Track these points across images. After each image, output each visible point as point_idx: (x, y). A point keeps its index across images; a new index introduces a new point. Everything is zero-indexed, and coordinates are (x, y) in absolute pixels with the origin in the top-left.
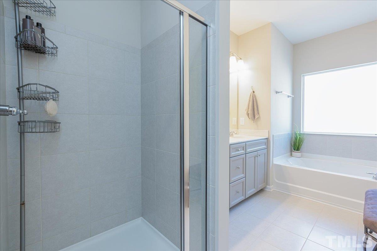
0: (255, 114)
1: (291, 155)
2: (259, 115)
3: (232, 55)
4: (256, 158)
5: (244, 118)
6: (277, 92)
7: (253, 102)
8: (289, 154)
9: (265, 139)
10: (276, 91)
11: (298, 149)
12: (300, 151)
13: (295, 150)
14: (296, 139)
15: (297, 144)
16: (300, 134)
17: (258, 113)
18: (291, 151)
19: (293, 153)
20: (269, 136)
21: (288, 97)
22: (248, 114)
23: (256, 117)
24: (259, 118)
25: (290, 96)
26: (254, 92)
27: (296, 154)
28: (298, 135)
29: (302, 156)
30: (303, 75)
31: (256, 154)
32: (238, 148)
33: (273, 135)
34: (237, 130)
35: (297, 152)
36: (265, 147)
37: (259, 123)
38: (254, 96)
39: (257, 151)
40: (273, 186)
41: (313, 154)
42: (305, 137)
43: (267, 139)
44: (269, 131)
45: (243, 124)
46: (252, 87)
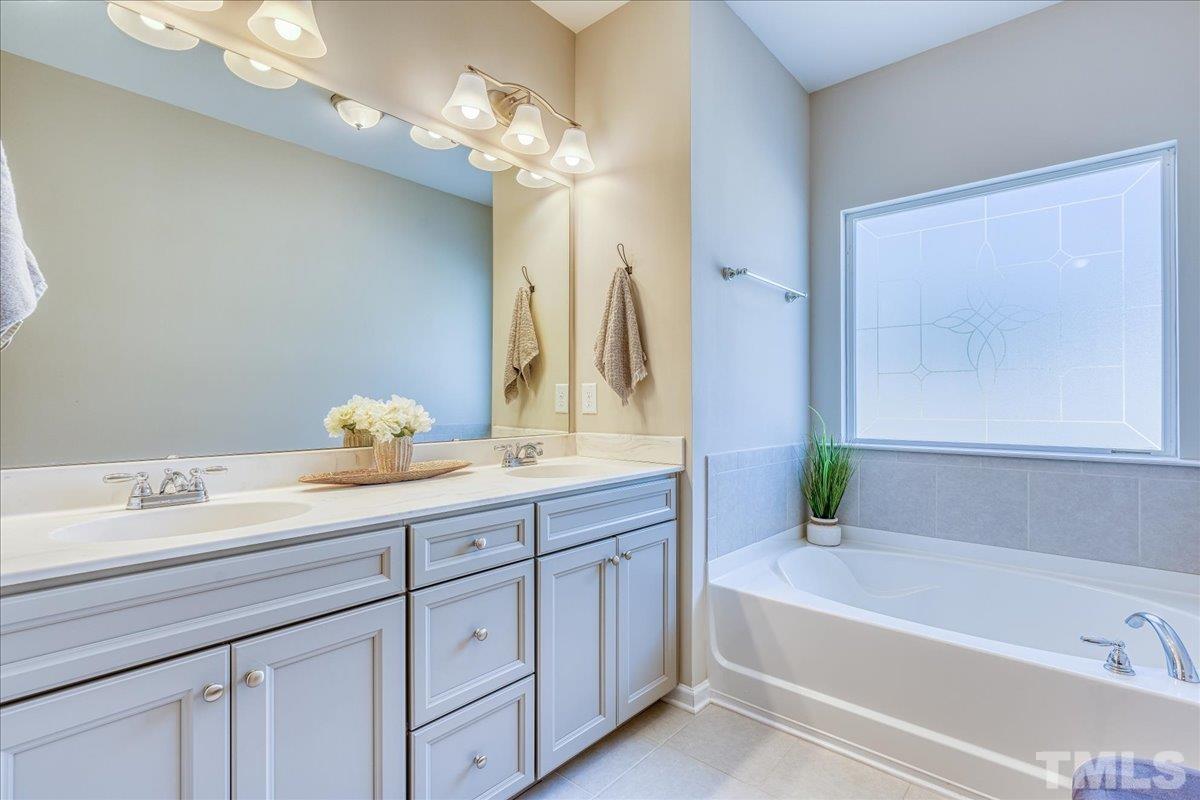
0: (633, 366)
1: (804, 535)
2: (649, 370)
3: (525, 100)
4: (610, 570)
5: (595, 384)
6: (726, 273)
7: (624, 309)
8: (796, 530)
9: (669, 476)
10: (724, 269)
11: (827, 513)
12: (836, 520)
13: (815, 516)
14: (819, 468)
15: (825, 492)
16: (834, 449)
17: (646, 363)
18: (805, 520)
19: (811, 528)
20: (685, 464)
21: (788, 297)
22: (601, 367)
23: (637, 376)
24: (647, 382)
25: (794, 297)
26: (629, 270)
27: (821, 531)
28: (826, 454)
29: (844, 540)
30: (846, 216)
31: (607, 549)
32: (481, 531)
33: (707, 458)
34: (567, 437)
35: (824, 524)
36: (668, 511)
37: (649, 404)
38: (627, 289)
39: (614, 536)
40: (706, 684)
41: (886, 529)
42: (854, 460)
43: (680, 477)
44: (688, 441)
45: (594, 410)
46: (620, 247)
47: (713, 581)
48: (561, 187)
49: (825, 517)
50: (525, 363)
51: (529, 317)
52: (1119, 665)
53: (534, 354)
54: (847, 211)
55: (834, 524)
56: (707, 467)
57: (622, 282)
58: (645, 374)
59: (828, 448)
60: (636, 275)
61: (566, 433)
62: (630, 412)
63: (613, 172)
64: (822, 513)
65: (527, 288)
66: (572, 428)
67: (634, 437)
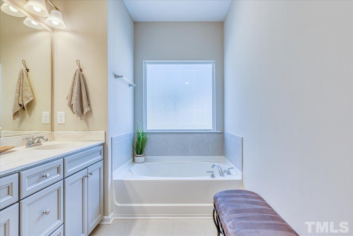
0: (84, 106)
1: (134, 161)
2: (90, 108)
4: (86, 179)
5: (64, 112)
6: (116, 76)
8: (131, 160)
9: (100, 145)
13: (137, 154)
14: (139, 139)
15: (140, 146)
16: (143, 134)
17: (89, 105)
18: (134, 156)
19: (136, 158)
20: (105, 140)
21: (130, 85)
22: (71, 106)
23: (86, 110)
24: (90, 112)
25: (132, 85)
26: (81, 70)
27: (139, 159)
28: (141, 135)
29: (145, 160)
30: (144, 62)
31: (84, 172)
32: (45, 171)
33: (112, 138)
34: (51, 133)
35: (140, 156)
36: (100, 157)
37: (90, 120)
38: (81, 77)
39: (86, 168)
40: (112, 213)
41: (157, 155)
42: (148, 136)
43: (104, 145)
44: (106, 132)
45: (63, 122)
46: (78, 61)
47: (114, 179)
48: (46, 30)
49: (140, 154)
50: (26, 103)
51: (28, 82)
52: (213, 176)
53: (31, 99)
54: (145, 61)
55: (143, 156)
56: (112, 141)
57: (79, 74)
58: (89, 109)
59: (141, 133)
60: (84, 72)
61: (50, 132)
62: (81, 123)
63: (73, 32)
64: (139, 153)
65: (24, 69)
66: (52, 130)
67: (83, 132)
